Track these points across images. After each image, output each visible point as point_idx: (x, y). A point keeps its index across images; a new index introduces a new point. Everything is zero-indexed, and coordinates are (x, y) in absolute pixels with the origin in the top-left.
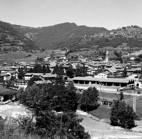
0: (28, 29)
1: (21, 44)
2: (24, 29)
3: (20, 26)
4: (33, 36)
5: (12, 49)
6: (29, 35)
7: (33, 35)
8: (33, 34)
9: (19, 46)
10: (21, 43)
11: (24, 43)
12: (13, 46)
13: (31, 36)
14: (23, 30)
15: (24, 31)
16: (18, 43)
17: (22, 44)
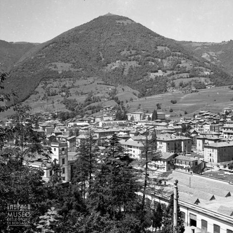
0: (206, 46)
1: (206, 73)
2: (199, 46)
3: (191, 42)
4: (215, 58)
5: (193, 83)
6: (208, 55)
7: (214, 55)
8: (214, 53)
9: (203, 77)
10: (206, 71)
11: (212, 72)
12: (194, 79)
13: (211, 57)
14: (197, 49)
15: (199, 50)
16: (201, 72)
17: (209, 73)
